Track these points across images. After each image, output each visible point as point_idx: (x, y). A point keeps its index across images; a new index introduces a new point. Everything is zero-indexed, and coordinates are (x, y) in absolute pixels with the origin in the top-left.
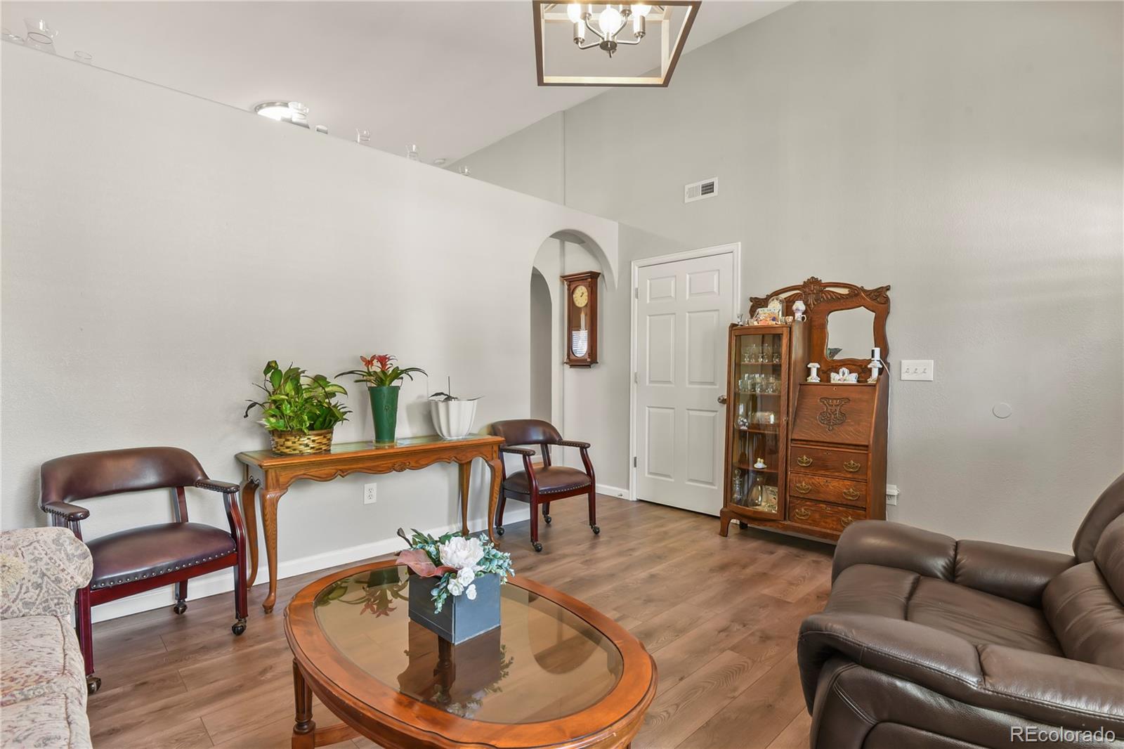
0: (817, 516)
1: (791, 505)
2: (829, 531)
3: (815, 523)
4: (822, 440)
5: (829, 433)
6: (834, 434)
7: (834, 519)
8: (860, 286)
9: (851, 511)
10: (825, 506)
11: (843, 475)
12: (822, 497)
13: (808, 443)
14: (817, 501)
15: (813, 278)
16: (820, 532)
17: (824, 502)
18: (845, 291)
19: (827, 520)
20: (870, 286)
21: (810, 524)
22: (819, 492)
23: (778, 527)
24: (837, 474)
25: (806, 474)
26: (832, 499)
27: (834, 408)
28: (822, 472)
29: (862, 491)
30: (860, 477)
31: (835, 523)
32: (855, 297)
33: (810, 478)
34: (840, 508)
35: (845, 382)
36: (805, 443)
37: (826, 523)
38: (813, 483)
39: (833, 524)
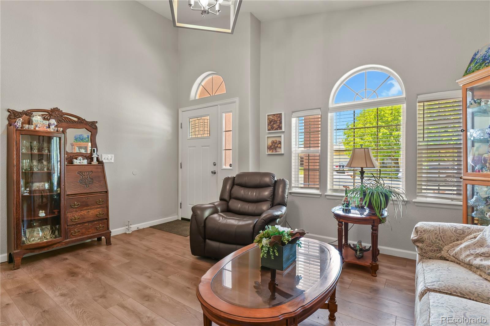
0: (84, 230)
1: (68, 230)
2: (91, 235)
3: (83, 234)
4: (85, 192)
5: (88, 188)
6: (90, 188)
7: (93, 228)
8: (84, 119)
9: (100, 222)
10: (87, 224)
11: (96, 207)
12: (86, 220)
13: (76, 195)
14: (84, 223)
15: (57, 108)
16: (88, 237)
17: (88, 222)
18: (76, 119)
19: (89, 230)
20: (89, 119)
21: (80, 236)
22: (84, 218)
23: (62, 245)
24: (93, 207)
25: (76, 211)
26: (92, 219)
27: (86, 176)
28: (85, 208)
29: (105, 211)
30: (104, 206)
31: (93, 230)
32: (81, 123)
33: (79, 213)
34: (95, 222)
35: (82, 164)
36: (74, 195)
37: (89, 232)
38: (81, 215)
39: (93, 231)
